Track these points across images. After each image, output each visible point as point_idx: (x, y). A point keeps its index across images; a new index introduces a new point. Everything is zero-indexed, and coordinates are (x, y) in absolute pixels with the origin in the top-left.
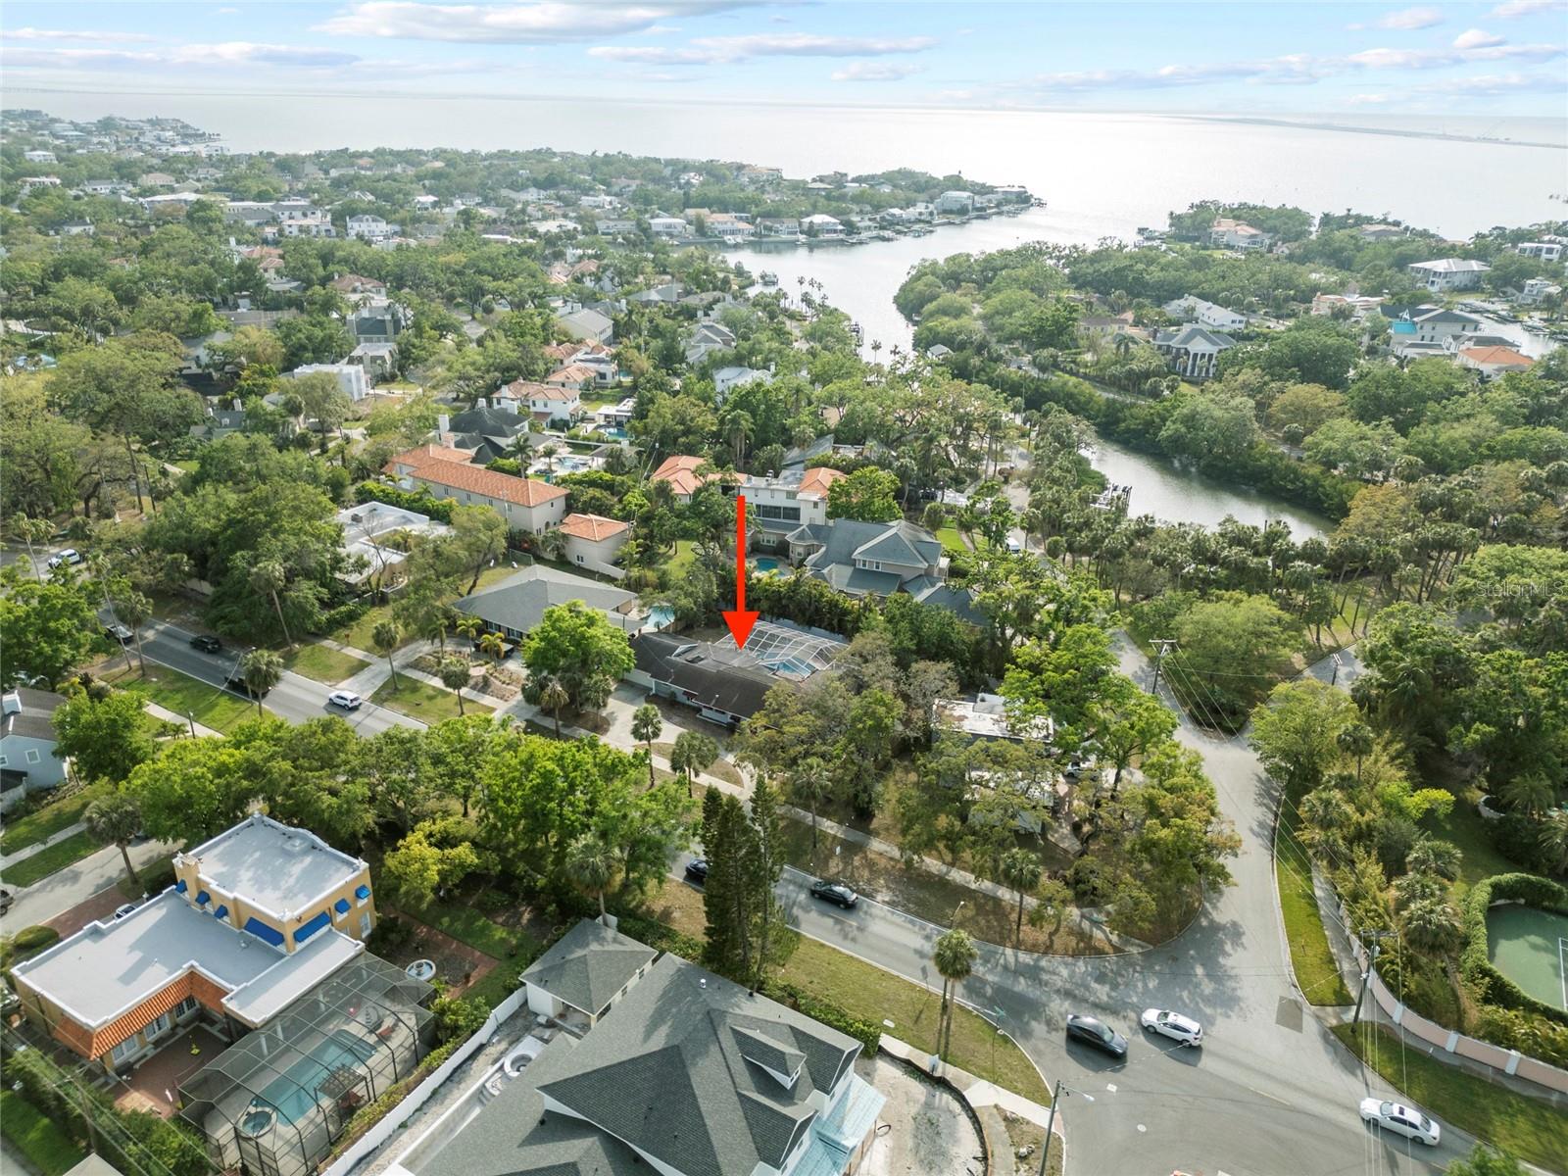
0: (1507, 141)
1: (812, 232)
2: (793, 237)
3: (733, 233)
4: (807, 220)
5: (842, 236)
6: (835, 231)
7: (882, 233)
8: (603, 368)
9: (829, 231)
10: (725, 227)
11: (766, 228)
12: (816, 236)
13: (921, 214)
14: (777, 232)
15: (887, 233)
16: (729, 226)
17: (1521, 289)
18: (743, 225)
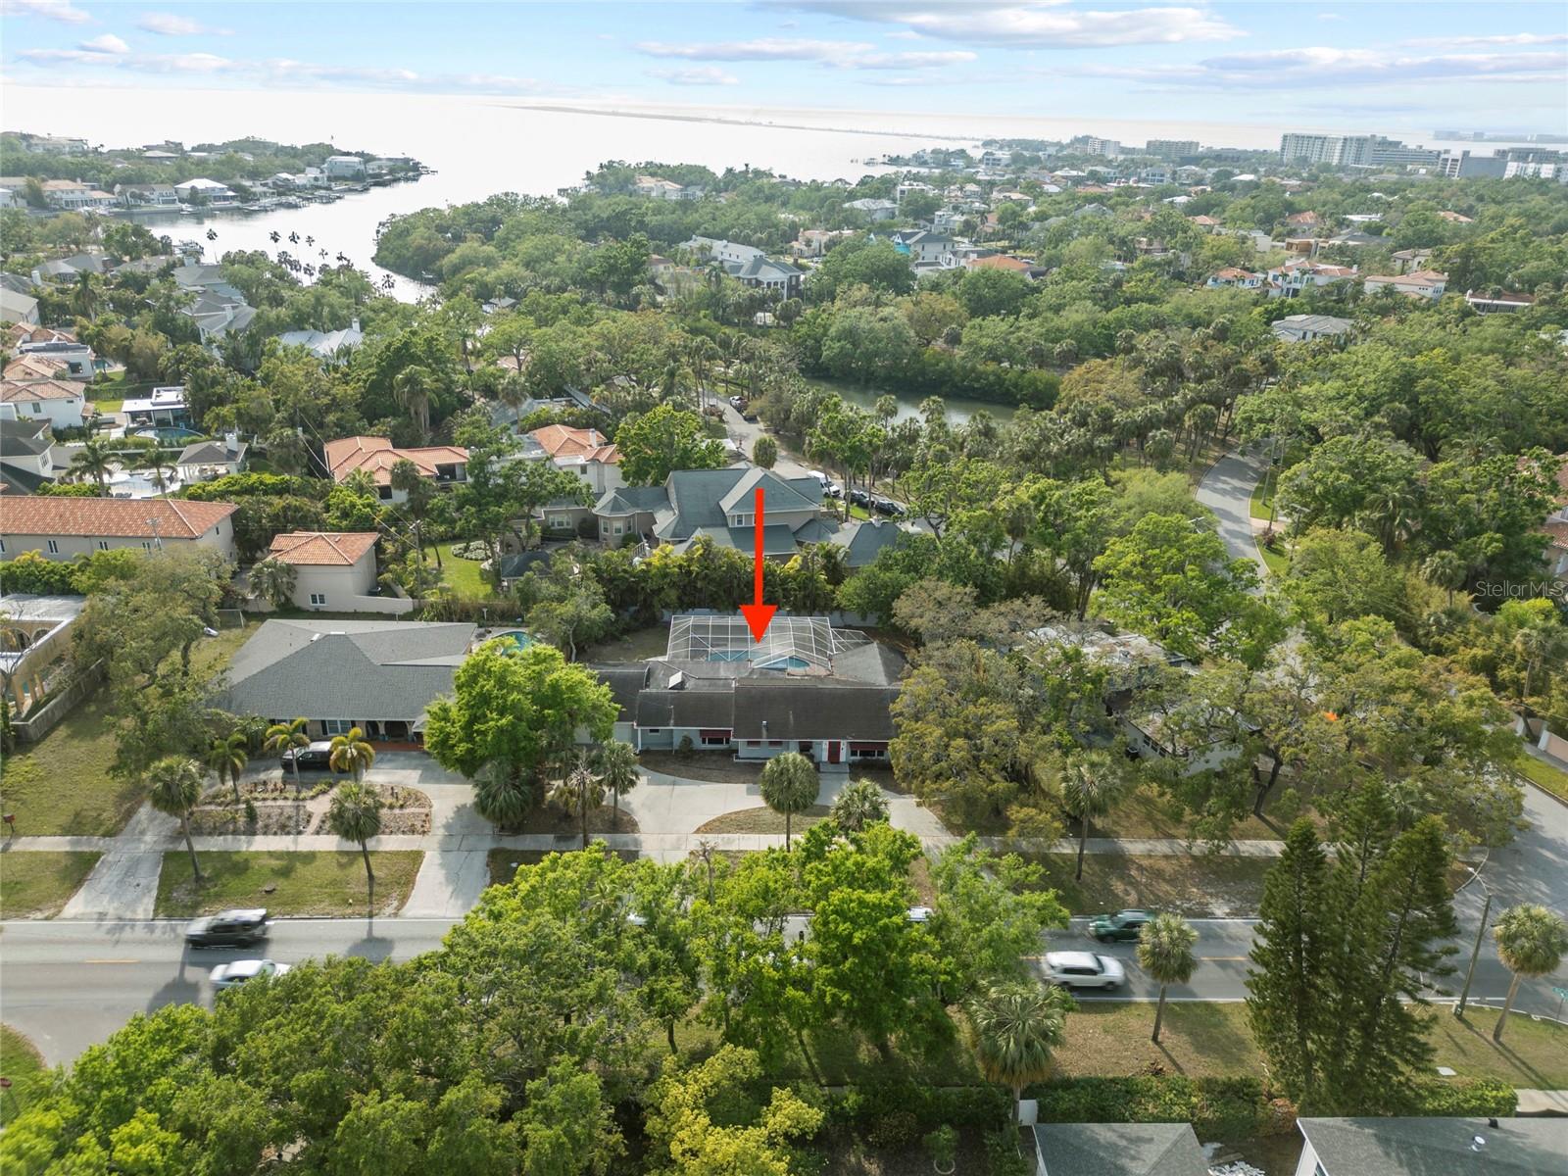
0: (771, 125)
1: (195, 198)
2: (172, 207)
3: (86, 203)
4: (186, 185)
5: (236, 204)
6: (226, 198)
7: (284, 199)
8: (74, 357)
9: (217, 198)
10: (71, 197)
11: (133, 195)
12: (203, 203)
13: (316, 179)
14: (148, 201)
15: (292, 199)
16: (77, 196)
17: (932, 221)
18: (98, 195)
